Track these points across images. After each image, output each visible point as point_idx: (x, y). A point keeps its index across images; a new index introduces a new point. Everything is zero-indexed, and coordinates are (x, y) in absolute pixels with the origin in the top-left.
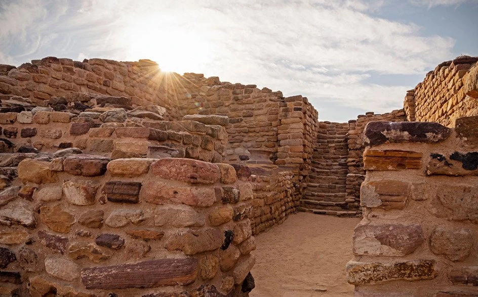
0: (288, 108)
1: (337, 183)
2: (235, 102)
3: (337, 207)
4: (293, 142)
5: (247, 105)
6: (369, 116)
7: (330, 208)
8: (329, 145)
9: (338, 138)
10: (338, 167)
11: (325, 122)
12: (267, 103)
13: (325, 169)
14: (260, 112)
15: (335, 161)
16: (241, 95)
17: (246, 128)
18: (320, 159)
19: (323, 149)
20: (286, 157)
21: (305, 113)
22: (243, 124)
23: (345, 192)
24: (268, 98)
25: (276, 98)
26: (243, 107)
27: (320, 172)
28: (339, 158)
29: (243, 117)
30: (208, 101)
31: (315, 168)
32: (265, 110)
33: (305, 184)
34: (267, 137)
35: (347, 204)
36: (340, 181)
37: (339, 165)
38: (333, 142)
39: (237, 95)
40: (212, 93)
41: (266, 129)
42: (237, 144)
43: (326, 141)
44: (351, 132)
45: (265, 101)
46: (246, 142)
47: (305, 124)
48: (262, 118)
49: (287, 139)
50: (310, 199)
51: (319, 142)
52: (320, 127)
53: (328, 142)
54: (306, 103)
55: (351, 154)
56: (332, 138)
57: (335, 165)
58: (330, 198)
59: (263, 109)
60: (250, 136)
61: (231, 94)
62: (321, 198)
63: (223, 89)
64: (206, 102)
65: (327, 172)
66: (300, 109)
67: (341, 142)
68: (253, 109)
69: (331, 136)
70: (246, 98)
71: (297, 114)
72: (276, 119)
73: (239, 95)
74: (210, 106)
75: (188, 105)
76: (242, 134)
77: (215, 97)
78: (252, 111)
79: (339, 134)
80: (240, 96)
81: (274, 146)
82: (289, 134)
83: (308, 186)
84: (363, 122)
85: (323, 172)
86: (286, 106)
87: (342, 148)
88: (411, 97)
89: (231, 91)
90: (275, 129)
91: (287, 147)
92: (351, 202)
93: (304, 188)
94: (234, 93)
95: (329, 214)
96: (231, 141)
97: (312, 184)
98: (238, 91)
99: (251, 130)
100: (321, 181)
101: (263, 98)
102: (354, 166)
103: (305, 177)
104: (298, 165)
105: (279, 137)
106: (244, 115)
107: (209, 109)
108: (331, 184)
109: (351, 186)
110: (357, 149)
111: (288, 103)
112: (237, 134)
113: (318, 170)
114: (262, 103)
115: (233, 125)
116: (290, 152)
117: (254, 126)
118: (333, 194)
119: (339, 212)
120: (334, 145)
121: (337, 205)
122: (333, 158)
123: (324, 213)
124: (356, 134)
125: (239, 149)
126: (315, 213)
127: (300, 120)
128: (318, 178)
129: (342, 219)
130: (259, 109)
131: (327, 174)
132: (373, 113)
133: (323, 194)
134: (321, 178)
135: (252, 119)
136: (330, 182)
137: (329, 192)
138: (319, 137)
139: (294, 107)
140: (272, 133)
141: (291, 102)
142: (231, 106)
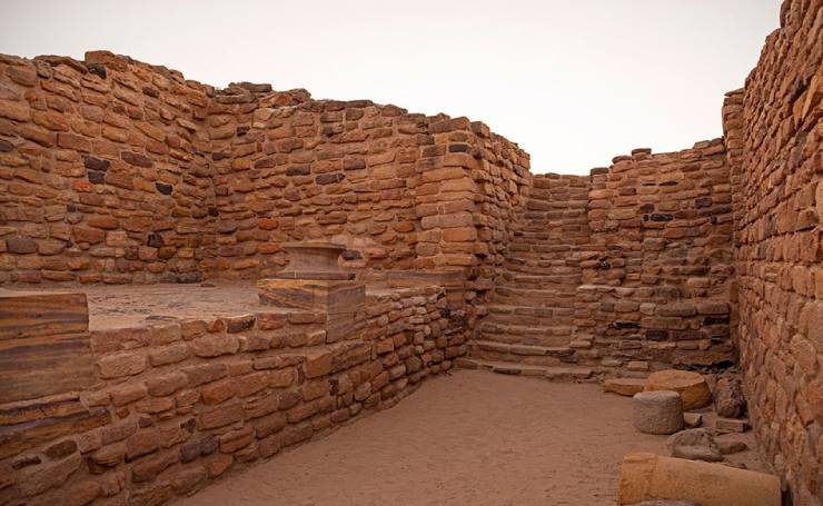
0: (436, 148)
1: (555, 305)
2: (328, 139)
3: (549, 358)
4: (449, 220)
5: (352, 145)
6: (638, 159)
7: (532, 359)
8: (551, 222)
9: (573, 207)
10: (564, 269)
11: (547, 175)
12: (393, 139)
13: (536, 274)
14: (380, 158)
15: (559, 257)
16: (338, 124)
17: (351, 193)
18: (527, 254)
19: (537, 230)
20: (436, 252)
21: (478, 157)
22: (346, 184)
23: (572, 324)
24: (395, 128)
25: (414, 125)
26: (344, 148)
27: (525, 281)
28: (569, 249)
29: (346, 170)
30: (271, 139)
31: (513, 273)
32: (390, 154)
33: (481, 309)
34: (397, 211)
35: (572, 352)
36: (565, 300)
37: (567, 265)
38: (561, 216)
39: (331, 125)
40: (276, 121)
41: (394, 193)
42: (334, 227)
43: (545, 214)
44: (595, 193)
45: (390, 134)
46: (354, 222)
47: (480, 181)
48: (383, 169)
49: (436, 213)
50: (493, 340)
51: (527, 217)
52: (536, 186)
53: (550, 217)
54: (480, 135)
55: (596, 241)
56: (561, 208)
57: (559, 265)
58: (537, 337)
59: (384, 151)
60: (361, 210)
61: (318, 123)
62: (519, 338)
63: (300, 112)
64: (267, 141)
65: (537, 282)
66: (463, 149)
67: (578, 215)
68: (365, 153)
69: (557, 203)
70: (349, 130)
71: (455, 159)
72: (413, 174)
73: (335, 124)
74: (277, 149)
75: (233, 150)
76: (346, 206)
77: (286, 129)
78: (363, 157)
79: (575, 199)
80: (335, 126)
81: (413, 230)
82: (440, 204)
83: (492, 311)
84: (623, 171)
85: (529, 281)
86: (431, 142)
87: (579, 229)
88: (734, 106)
89: (317, 117)
90: (413, 193)
91: (438, 230)
92: (582, 348)
93: (481, 317)
94: (324, 121)
95: (529, 375)
96: (324, 221)
97: (501, 307)
98: (331, 116)
99: (361, 196)
100: (521, 299)
101: (386, 127)
102: (597, 267)
103: (481, 293)
104: (462, 269)
105: (420, 210)
106: (347, 165)
107: (275, 156)
108: (543, 306)
109: (586, 312)
110: (608, 230)
111: (436, 136)
112: (333, 207)
113: (519, 276)
114: (383, 139)
115: (324, 188)
116: (443, 242)
117: (369, 189)
118: (545, 329)
119: (552, 371)
120: (560, 222)
121: (549, 353)
122: (554, 250)
123: (517, 373)
124: (606, 198)
125: (341, 236)
126: (498, 372)
127: (465, 172)
128: (515, 294)
129: (556, 386)
130: (378, 152)
131: (538, 285)
132: (648, 151)
133: (522, 328)
134: (521, 295)
135: (363, 173)
136: (541, 303)
137: (537, 324)
138: (530, 207)
139: (449, 143)
140: (405, 203)
141: (442, 135)
142: (318, 147)
